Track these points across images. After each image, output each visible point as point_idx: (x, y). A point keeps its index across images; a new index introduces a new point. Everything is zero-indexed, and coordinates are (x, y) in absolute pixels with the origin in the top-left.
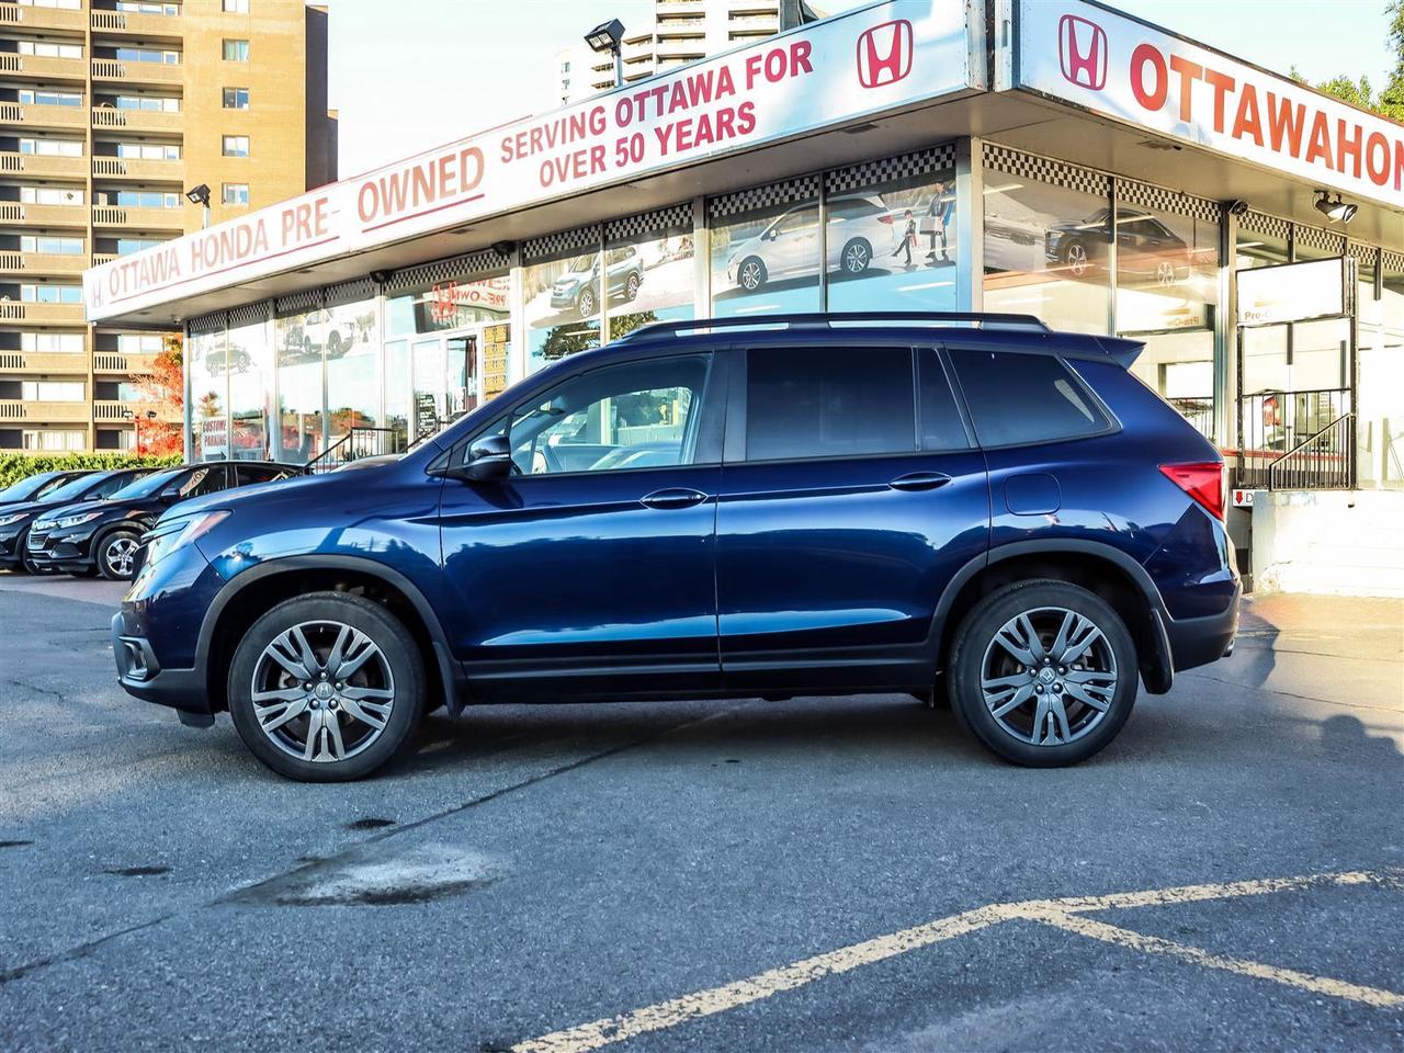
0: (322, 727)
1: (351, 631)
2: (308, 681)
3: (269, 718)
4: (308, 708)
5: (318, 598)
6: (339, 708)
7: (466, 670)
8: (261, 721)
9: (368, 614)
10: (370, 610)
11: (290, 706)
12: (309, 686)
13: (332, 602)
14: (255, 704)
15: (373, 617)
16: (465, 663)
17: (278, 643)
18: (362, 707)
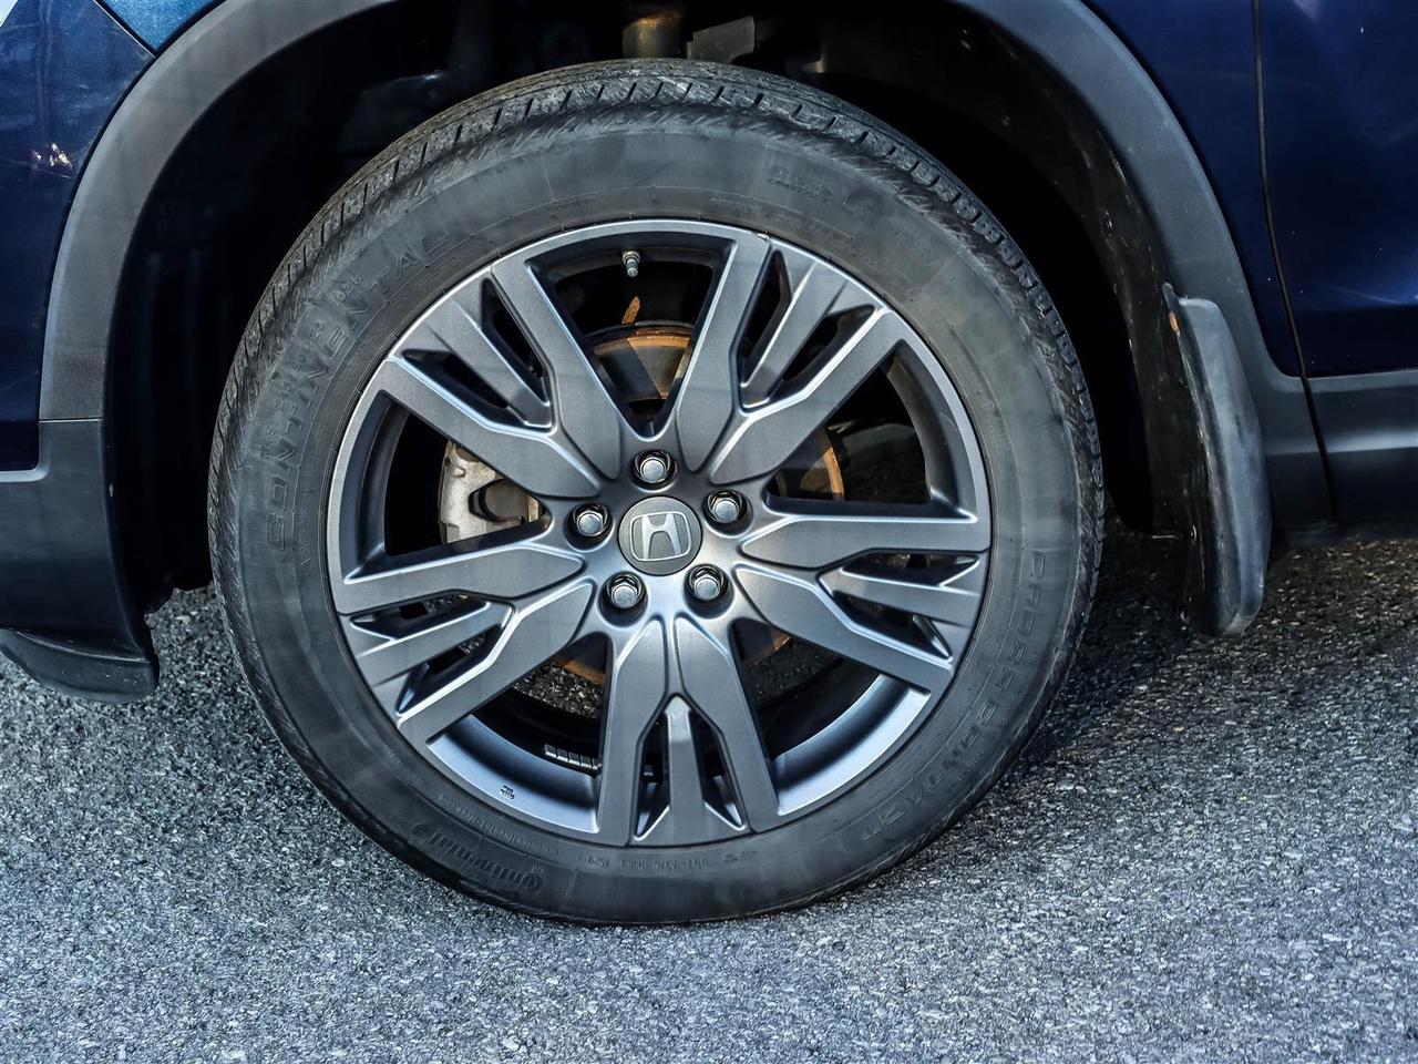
0: (666, 700)
1: (775, 263)
2: (588, 504)
3: (423, 680)
4: (598, 621)
5: (598, 109)
6: (737, 607)
7: (1326, 417)
8: (387, 692)
9: (853, 170)
10: (858, 151)
11: (513, 621)
12: (588, 521)
13: (674, 125)
14: (351, 628)
15: (875, 180)
16: (1320, 385)
17: (430, 344)
18: (841, 599)
